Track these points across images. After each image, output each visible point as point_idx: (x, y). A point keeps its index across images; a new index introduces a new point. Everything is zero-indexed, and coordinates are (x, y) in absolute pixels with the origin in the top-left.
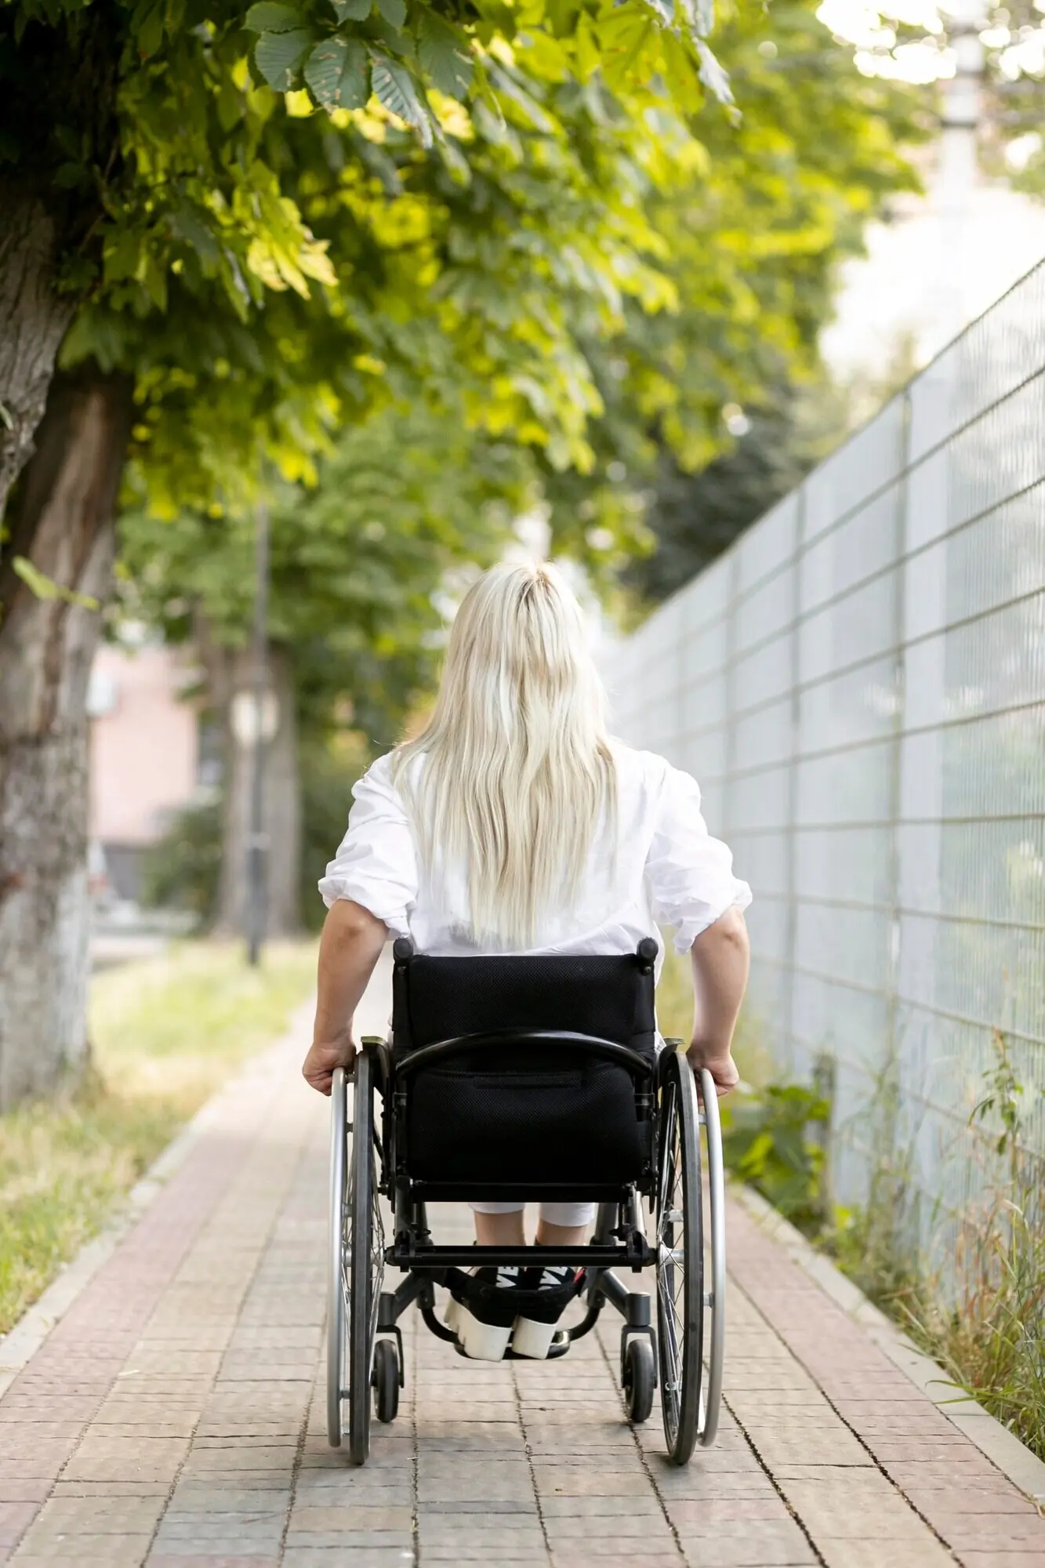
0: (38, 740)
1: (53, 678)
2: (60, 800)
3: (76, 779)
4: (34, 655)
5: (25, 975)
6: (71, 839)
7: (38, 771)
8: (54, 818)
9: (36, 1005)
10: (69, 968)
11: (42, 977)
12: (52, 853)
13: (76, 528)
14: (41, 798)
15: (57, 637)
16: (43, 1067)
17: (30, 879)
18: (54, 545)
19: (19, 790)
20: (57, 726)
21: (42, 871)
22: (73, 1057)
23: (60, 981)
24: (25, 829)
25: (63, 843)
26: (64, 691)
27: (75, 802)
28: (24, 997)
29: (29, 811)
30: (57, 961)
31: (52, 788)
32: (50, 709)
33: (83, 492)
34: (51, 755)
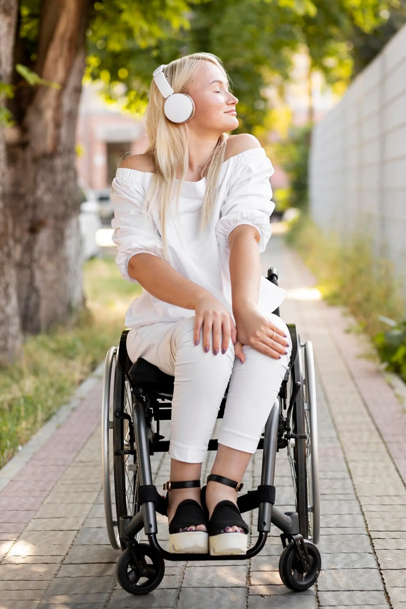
0: (52, 155)
1: (58, 125)
2: (64, 184)
3: (72, 174)
4: (49, 114)
5: (51, 267)
6: (70, 202)
7: (52, 170)
8: (61, 192)
9: (57, 281)
10: (71, 263)
11: (58, 268)
12: (61, 209)
13: (65, 52)
14: (54, 183)
15: (59, 107)
16: (61, 310)
17: (51, 221)
18: (56, 61)
19: (43, 179)
20: (61, 148)
21: (56, 218)
22: (75, 304)
23: (67, 270)
24: (47, 198)
25: (65, 204)
26: (64, 132)
27: (71, 184)
28: (50, 277)
29: (48, 190)
30: (65, 260)
31: (60, 178)
32: (57, 140)
33: (68, 36)
34: (58, 162)
